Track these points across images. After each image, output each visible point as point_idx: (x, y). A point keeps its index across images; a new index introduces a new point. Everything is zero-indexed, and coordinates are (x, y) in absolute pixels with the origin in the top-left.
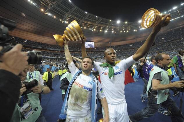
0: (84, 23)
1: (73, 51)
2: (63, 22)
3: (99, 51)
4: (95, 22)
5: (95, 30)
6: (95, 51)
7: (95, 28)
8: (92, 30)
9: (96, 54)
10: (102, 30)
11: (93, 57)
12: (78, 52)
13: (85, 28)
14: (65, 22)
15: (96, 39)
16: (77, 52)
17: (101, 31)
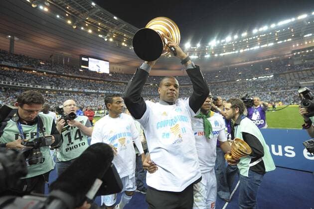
0: (89, 22)
1: (55, 72)
2: (33, 6)
3: (117, 81)
4: (113, 27)
5: (111, 40)
6: (109, 80)
7: (111, 36)
8: (106, 40)
9: (111, 86)
10: (125, 43)
11: (103, 92)
12: (68, 76)
13: (90, 31)
14: (41, 7)
15: (114, 57)
16: (64, 75)
17: (123, 44)
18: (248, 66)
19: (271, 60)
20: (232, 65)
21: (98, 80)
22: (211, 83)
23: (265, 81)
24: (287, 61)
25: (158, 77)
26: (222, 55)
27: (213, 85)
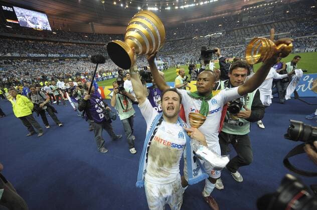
18: (203, 23)
19: (223, 16)
20: (189, 21)
21: (40, 40)
22: (170, 41)
23: (218, 38)
24: (236, 17)
25: (114, 35)
26: (182, 7)
27: (172, 43)
